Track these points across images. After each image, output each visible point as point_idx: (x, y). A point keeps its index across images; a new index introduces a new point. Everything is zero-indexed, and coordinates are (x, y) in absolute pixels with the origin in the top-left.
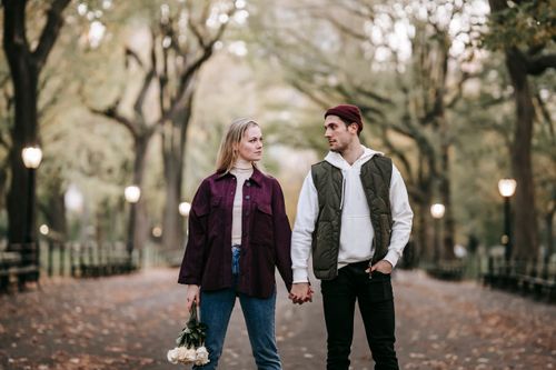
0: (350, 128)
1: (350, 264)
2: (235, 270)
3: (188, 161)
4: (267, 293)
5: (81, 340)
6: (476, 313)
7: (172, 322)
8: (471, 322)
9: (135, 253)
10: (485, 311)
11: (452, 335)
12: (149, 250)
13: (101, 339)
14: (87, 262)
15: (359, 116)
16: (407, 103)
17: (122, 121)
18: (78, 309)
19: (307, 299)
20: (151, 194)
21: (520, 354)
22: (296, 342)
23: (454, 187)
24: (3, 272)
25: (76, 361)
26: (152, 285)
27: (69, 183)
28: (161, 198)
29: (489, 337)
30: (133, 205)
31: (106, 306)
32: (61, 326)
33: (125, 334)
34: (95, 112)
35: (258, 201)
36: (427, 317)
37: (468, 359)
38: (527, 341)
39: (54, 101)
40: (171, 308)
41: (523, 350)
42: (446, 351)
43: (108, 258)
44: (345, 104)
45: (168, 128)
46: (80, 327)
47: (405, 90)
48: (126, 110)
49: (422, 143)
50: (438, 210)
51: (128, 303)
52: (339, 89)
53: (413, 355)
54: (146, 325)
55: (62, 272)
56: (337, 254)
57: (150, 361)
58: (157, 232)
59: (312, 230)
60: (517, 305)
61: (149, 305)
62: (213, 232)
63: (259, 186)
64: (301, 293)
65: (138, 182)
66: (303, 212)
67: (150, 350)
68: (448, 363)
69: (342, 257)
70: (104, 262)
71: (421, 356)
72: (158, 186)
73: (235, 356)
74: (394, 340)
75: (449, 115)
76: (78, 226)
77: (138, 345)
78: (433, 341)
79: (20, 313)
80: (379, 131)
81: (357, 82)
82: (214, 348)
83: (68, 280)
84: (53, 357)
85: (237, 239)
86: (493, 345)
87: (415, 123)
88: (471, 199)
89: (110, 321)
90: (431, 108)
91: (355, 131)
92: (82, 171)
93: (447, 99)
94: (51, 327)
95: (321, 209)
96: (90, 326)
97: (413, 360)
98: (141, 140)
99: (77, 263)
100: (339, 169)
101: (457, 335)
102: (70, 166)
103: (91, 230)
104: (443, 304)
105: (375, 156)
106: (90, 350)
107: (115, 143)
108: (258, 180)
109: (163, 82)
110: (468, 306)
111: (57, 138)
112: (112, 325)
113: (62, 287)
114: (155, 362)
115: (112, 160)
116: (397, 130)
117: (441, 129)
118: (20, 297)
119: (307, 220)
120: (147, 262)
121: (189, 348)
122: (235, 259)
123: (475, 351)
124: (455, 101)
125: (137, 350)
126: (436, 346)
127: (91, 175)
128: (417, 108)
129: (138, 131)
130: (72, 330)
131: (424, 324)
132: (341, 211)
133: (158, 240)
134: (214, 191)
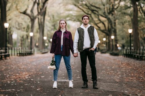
1: (86, 49)
2: (62, 50)
3: (45, 25)
4: (68, 55)
5: (24, 69)
6: (120, 63)
7: (45, 65)
8: (118, 65)
9: (32, 50)
10: (123, 62)
11: (113, 67)
12: (36, 49)
13: (29, 69)
14: (21, 52)
16: (104, 9)
17: (28, 15)
18: (21, 63)
19: (77, 56)
20: (36, 34)
21: (129, 71)
22: (75, 69)
23: (117, 31)
24: (1, 55)
25: (25, 73)
26: (38, 58)
27: (13, 32)
28: (38, 35)
29: (122, 67)
30: (31, 37)
31: (28, 62)
32: (18, 66)
33: (34, 68)
34: (21, 13)
35: (66, 36)
36: (108, 64)
37: (116, 72)
38: (131, 68)
39: (9, 10)
40: (44, 63)
41: (130, 70)
42: (111, 70)
43: (26, 51)
45: (40, 17)
46: (23, 67)
47: (104, 5)
48: (29, 12)
49: (109, 19)
50: (113, 37)
51: (33, 62)
52: (86, 5)
53: (103, 71)
54: (38, 66)
55: (14, 55)
56: (83, 47)
57: (41, 73)
58: (37, 44)
59: (78, 42)
60: (132, 61)
61: (38, 62)
62: (57, 42)
63: (67, 33)
64: (75, 55)
65: (32, 31)
66: (76, 38)
67: (41, 71)
68: (111, 73)
69: (84, 47)
70: (25, 52)
71: (105, 71)
72: (37, 32)
73: (61, 72)
74: (95, 64)
75: (116, 12)
76: (16, 43)
77: (38, 70)
78: (108, 69)
79: (7, 64)
80: (97, 16)
81: (91, 3)
82: (58, 66)
83: (16, 57)
84: (19, 72)
85: (62, 44)
86: (123, 69)
87: (107, 14)
88: (122, 34)
89: (30, 65)
90: (111, 10)
92: (16, 28)
93: (115, 7)
94: (16, 67)
95: (79, 37)
96: (25, 66)
97: (103, 72)
98: (33, 20)
99: (18, 52)
100: (83, 29)
101: (114, 67)
102: (13, 27)
103: (19, 44)
104: (112, 61)
105: (91, 26)
106: (27, 71)
107: (26, 21)
108: (66, 32)
109: (38, 4)
110: (119, 61)
111: (10, 20)
112: (31, 66)
113: (15, 58)
114: (43, 73)
115: (25, 25)
116: (102, 16)
117: (114, 16)
118: (6, 61)
119: (77, 40)
120: (36, 53)
122: (62, 48)
123: (118, 70)
124: (117, 7)
125: (38, 71)
126: (108, 70)
127: (19, 29)
128: (107, 9)
129: (32, 18)
130: (21, 67)
131: (107, 65)
132: (84, 38)
133: (37, 47)
134: (57, 34)
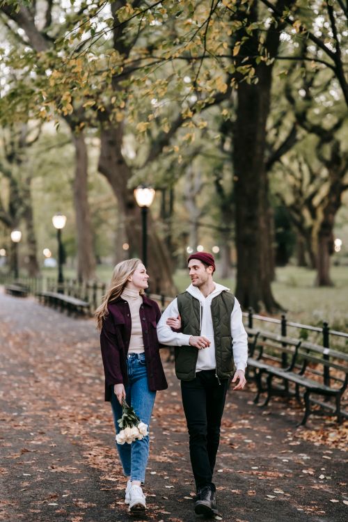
0: (208, 269)
15: (213, 261)
44: (205, 252)
91: (211, 272)
121: (131, 427)
